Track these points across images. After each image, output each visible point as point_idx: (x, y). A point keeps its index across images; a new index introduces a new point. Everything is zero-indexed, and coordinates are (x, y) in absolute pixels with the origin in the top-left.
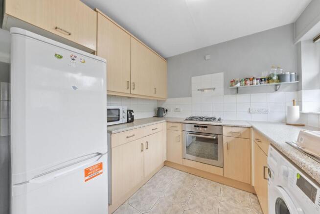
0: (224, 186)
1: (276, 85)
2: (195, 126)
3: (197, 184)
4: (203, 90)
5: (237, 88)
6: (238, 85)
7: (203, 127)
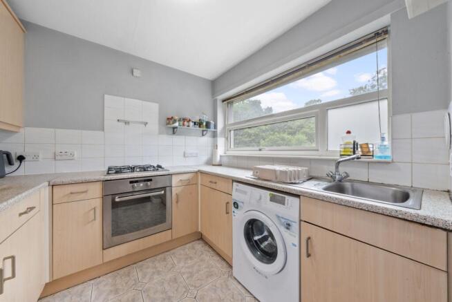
0: (172, 251)
1: (203, 131)
2: (131, 182)
3: (140, 275)
4: (127, 123)
5: (174, 128)
6: (177, 124)
7: (145, 181)
